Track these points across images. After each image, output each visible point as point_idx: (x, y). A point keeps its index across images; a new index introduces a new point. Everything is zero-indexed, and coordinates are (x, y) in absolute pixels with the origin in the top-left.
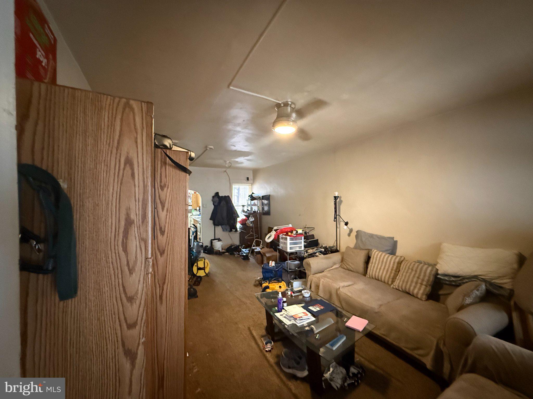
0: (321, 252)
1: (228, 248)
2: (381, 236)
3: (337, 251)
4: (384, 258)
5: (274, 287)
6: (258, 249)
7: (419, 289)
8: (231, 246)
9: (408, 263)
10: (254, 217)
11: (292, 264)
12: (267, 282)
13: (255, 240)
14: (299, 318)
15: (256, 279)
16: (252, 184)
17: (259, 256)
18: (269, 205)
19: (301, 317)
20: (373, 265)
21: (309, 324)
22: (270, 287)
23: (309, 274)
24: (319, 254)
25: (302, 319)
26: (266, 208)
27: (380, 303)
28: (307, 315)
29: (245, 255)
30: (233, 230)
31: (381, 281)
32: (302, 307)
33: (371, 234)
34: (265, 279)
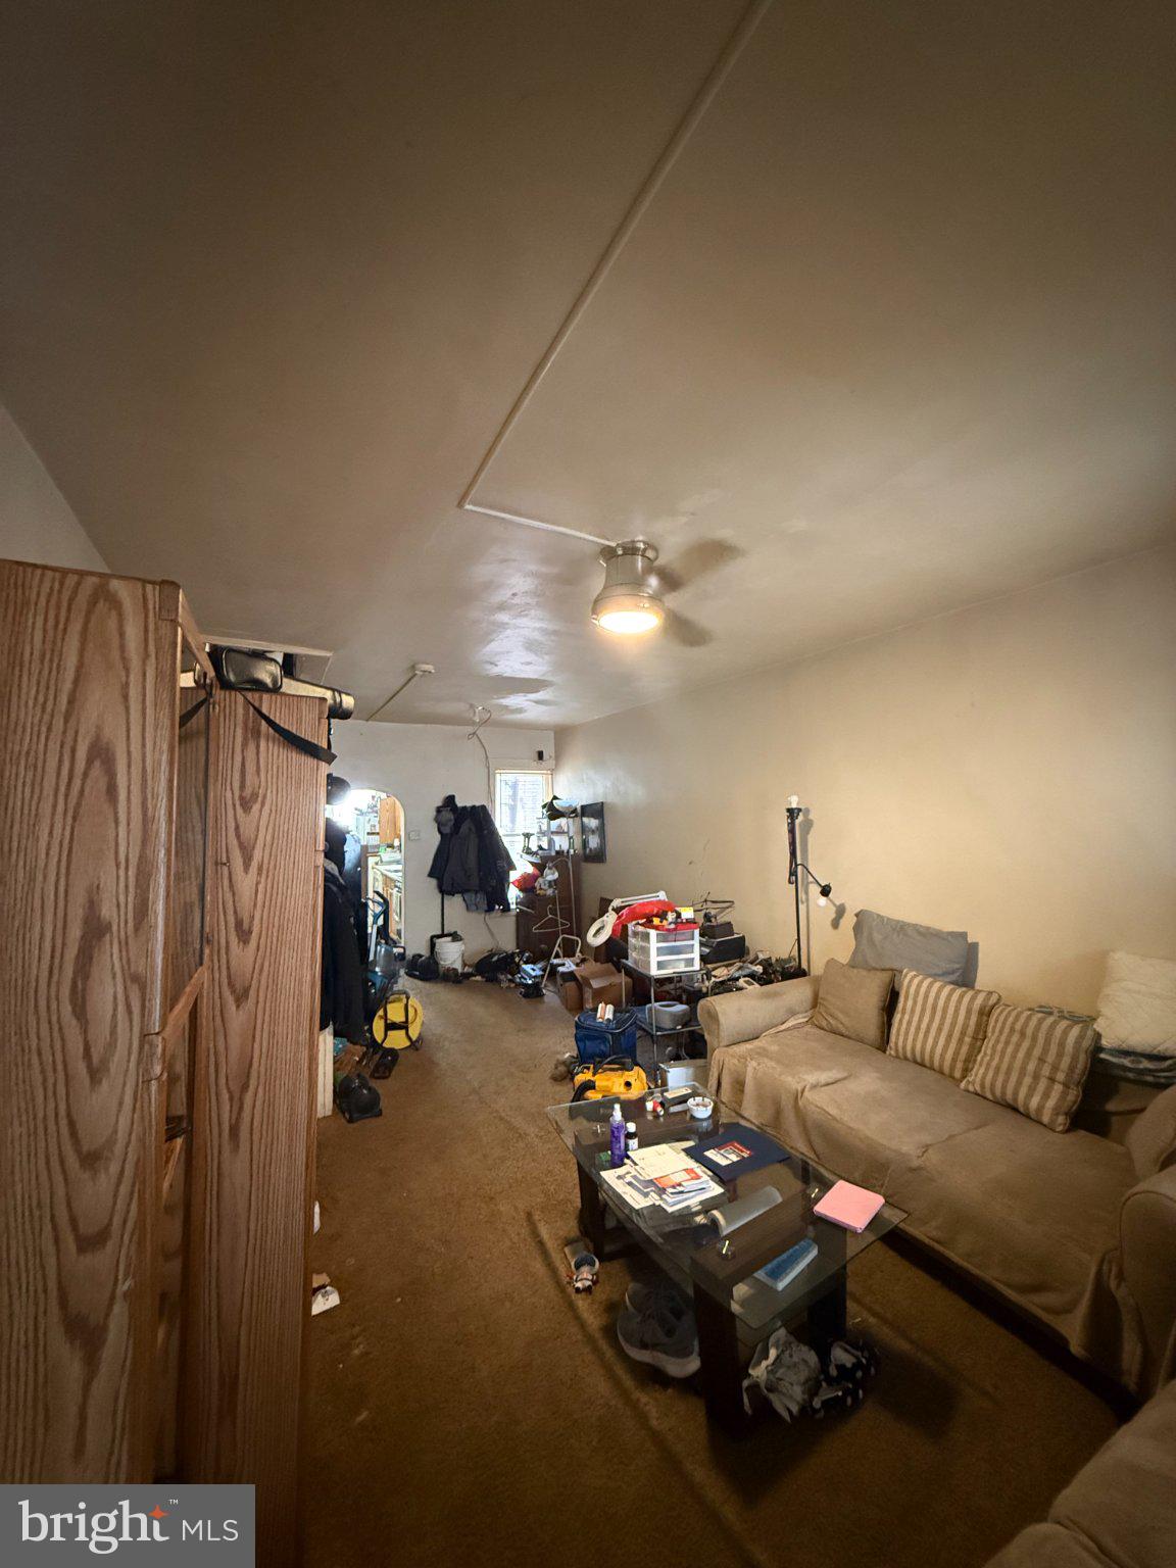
0: (752, 976)
1: (481, 961)
2: (928, 928)
3: (800, 973)
4: (937, 997)
5: (609, 1084)
6: (568, 965)
7: (1046, 1095)
8: (492, 955)
9: (1009, 1013)
10: (556, 868)
11: (666, 1013)
12: (588, 1068)
13: (561, 937)
14: (674, 1187)
15: (559, 1057)
16: (553, 771)
17: (571, 985)
18: (601, 831)
19: (680, 1185)
20: (907, 1017)
21: (708, 1206)
22: (597, 1084)
23: (715, 1044)
24: (746, 982)
25: (682, 1192)
26: (594, 842)
27: (926, 1138)
28: (698, 1177)
29: (530, 982)
30: (497, 907)
31: (932, 1068)
32: (685, 1150)
33: (898, 922)
34: (584, 1058)
